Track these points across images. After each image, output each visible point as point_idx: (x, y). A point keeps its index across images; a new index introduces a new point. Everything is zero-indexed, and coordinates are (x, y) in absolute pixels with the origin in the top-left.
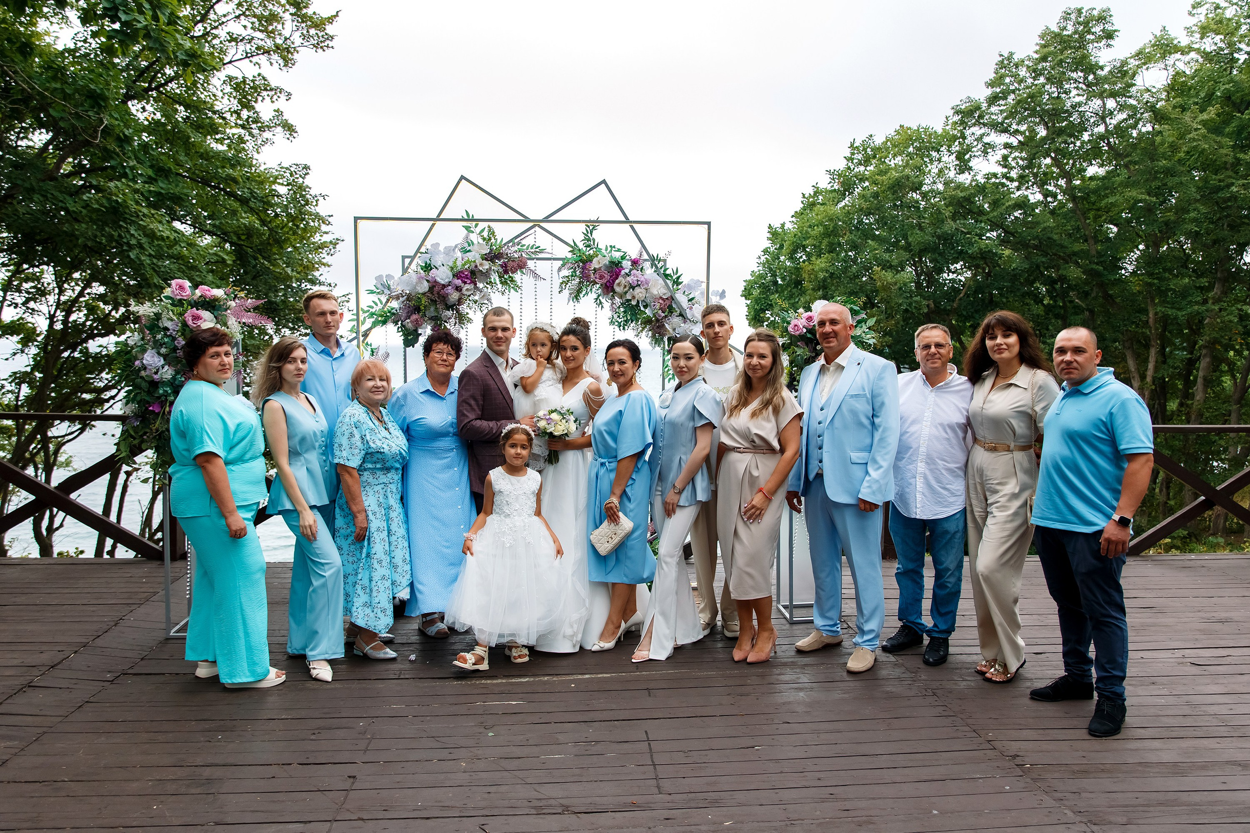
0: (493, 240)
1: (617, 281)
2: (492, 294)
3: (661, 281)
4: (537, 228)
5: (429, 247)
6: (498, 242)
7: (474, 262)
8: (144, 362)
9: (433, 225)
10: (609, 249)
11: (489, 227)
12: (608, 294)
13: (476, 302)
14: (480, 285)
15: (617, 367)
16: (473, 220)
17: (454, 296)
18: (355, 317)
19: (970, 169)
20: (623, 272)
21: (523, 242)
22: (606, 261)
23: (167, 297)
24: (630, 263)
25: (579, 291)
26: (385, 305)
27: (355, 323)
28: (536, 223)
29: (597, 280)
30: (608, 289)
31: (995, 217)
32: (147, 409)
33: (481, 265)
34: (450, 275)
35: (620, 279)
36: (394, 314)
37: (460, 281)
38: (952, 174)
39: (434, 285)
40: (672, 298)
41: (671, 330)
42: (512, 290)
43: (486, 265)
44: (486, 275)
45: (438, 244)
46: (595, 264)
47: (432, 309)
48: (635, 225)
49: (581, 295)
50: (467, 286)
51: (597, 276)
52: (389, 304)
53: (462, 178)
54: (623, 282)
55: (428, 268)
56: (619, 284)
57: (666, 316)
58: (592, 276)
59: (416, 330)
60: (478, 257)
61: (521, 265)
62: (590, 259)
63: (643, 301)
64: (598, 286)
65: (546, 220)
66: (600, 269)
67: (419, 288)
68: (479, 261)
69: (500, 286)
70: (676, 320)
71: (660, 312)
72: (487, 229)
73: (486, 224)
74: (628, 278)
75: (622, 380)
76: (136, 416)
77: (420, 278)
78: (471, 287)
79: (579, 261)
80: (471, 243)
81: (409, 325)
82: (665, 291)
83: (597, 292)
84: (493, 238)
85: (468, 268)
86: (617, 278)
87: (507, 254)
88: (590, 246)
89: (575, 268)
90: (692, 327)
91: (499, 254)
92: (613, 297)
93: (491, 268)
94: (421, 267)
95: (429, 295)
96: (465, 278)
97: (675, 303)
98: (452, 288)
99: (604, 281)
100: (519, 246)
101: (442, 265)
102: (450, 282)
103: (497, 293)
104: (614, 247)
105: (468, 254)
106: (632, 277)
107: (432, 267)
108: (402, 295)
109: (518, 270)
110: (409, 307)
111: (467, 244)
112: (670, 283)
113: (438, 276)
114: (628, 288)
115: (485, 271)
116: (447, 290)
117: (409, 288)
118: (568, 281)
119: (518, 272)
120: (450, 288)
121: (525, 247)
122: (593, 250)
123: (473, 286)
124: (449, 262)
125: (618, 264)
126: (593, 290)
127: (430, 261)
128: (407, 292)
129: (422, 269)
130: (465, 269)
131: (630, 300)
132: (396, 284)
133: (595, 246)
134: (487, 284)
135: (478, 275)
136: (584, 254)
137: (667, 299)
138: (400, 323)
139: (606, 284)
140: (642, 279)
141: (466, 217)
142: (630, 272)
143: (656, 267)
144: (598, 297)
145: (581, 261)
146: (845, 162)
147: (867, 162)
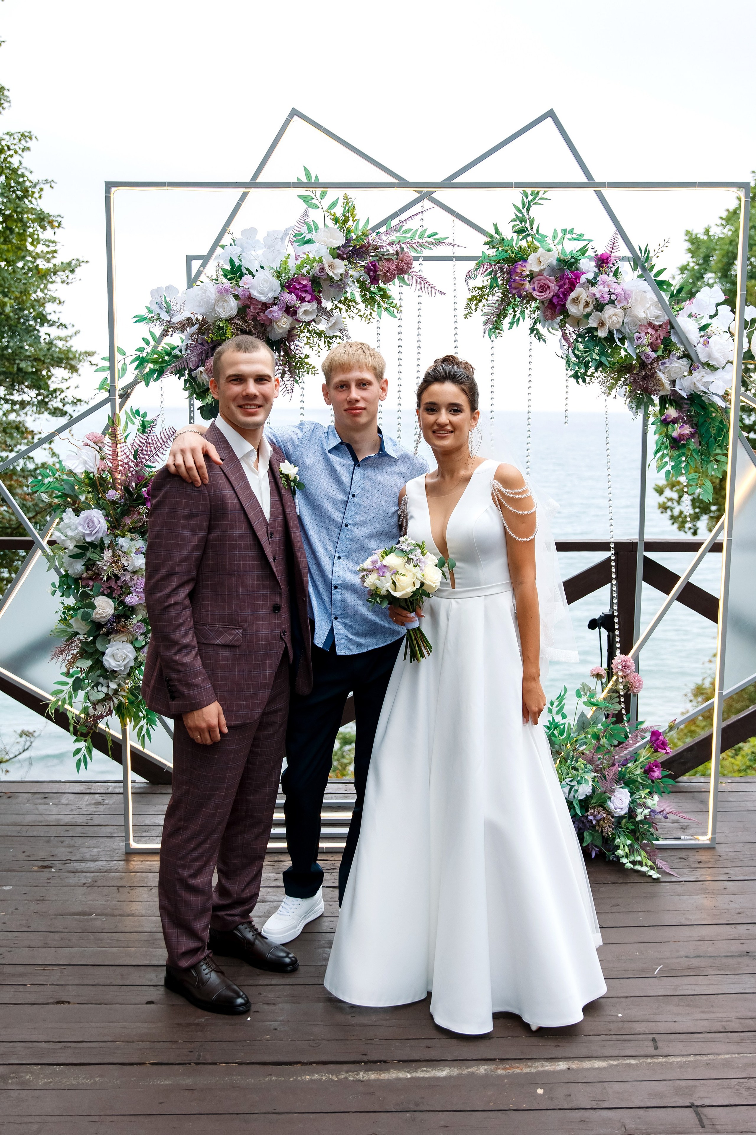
0: (350, 223)
1: (573, 295)
2: (348, 321)
3: (651, 295)
4: (426, 203)
5: (238, 235)
6: (361, 225)
7: (320, 261)
9: (244, 195)
10: (560, 235)
11: (346, 197)
12: (553, 318)
13: (320, 334)
14: (328, 305)
16: (318, 185)
17: (284, 323)
18: (107, 364)
20: (583, 279)
21: (405, 226)
22: (552, 259)
24: (593, 264)
25: (504, 313)
26: (158, 341)
27: (106, 374)
28: (425, 192)
29: (535, 294)
30: (555, 310)
33: (331, 266)
34: (276, 284)
35: (579, 291)
36: (176, 357)
37: (293, 296)
39: (247, 305)
40: (671, 325)
41: (667, 384)
42: (384, 314)
43: (340, 267)
44: (337, 285)
45: (253, 231)
46: (532, 265)
48: (606, 192)
49: (506, 322)
50: (306, 306)
51: (536, 286)
52: (167, 339)
53: (294, 113)
54: (584, 295)
55: (235, 272)
56: (576, 301)
57: (658, 359)
58: (528, 286)
60: (325, 252)
61: (401, 268)
62: (521, 257)
63: (618, 331)
64: (534, 304)
65: (449, 183)
66: (540, 273)
67: (220, 310)
68: (327, 260)
69: (362, 306)
70: (677, 364)
71: (648, 350)
72: (341, 201)
73: (340, 193)
74: (593, 290)
77: (222, 292)
78: (312, 306)
79: (503, 260)
80: (312, 228)
81: (205, 376)
82: (659, 313)
83: (533, 316)
84: (351, 219)
85: (308, 272)
86: (572, 289)
87: (376, 248)
88: (524, 231)
89: (496, 274)
90: (709, 377)
91: (362, 247)
92: (562, 325)
93: (347, 272)
94: (224, 270)
95: (238, 322)
96: (302, 291)
97: (676, 333)
98: (281, 308)
99: (549, 294)
100: (397, 234)
101: (262, 268)
102: (275, 298)
103: (357, 318)
104: (571, 232)
105: (307, 248)
106: (601, 287)
107: (244, 271)
108: (189, 322)
109: (395, 277)
110: (202, 344)
111: (305, 230)
112: (666, 298)
113: (254, 288)
114: (591, 307)
115: (336, 278)
116: (271, 312)
117: (203, 310)
118: (482, 296)
119: (396, 280)
120: (276, 308)
121: (409, 235)
122: (529, 239)
123: (316, 306)
124: (274, 261)
125: (573, 263)
126: (527, 312)
127: (241, 261)
128: (200, 317)
129: (225, 276)
130: (303, 275)
131: (596, 329)
132: (180, 302)
133: (535, 229)
134: (340, 302)
135: (325, 285)
136: (513, 247)
137: (660, 326)
138: (187, 372)
139: (551, 301)
140: (618, 290)
141: (305, 180)
142: (595, 278)
143: (644, 269)
144: (535, 324)
145: (506, 261)
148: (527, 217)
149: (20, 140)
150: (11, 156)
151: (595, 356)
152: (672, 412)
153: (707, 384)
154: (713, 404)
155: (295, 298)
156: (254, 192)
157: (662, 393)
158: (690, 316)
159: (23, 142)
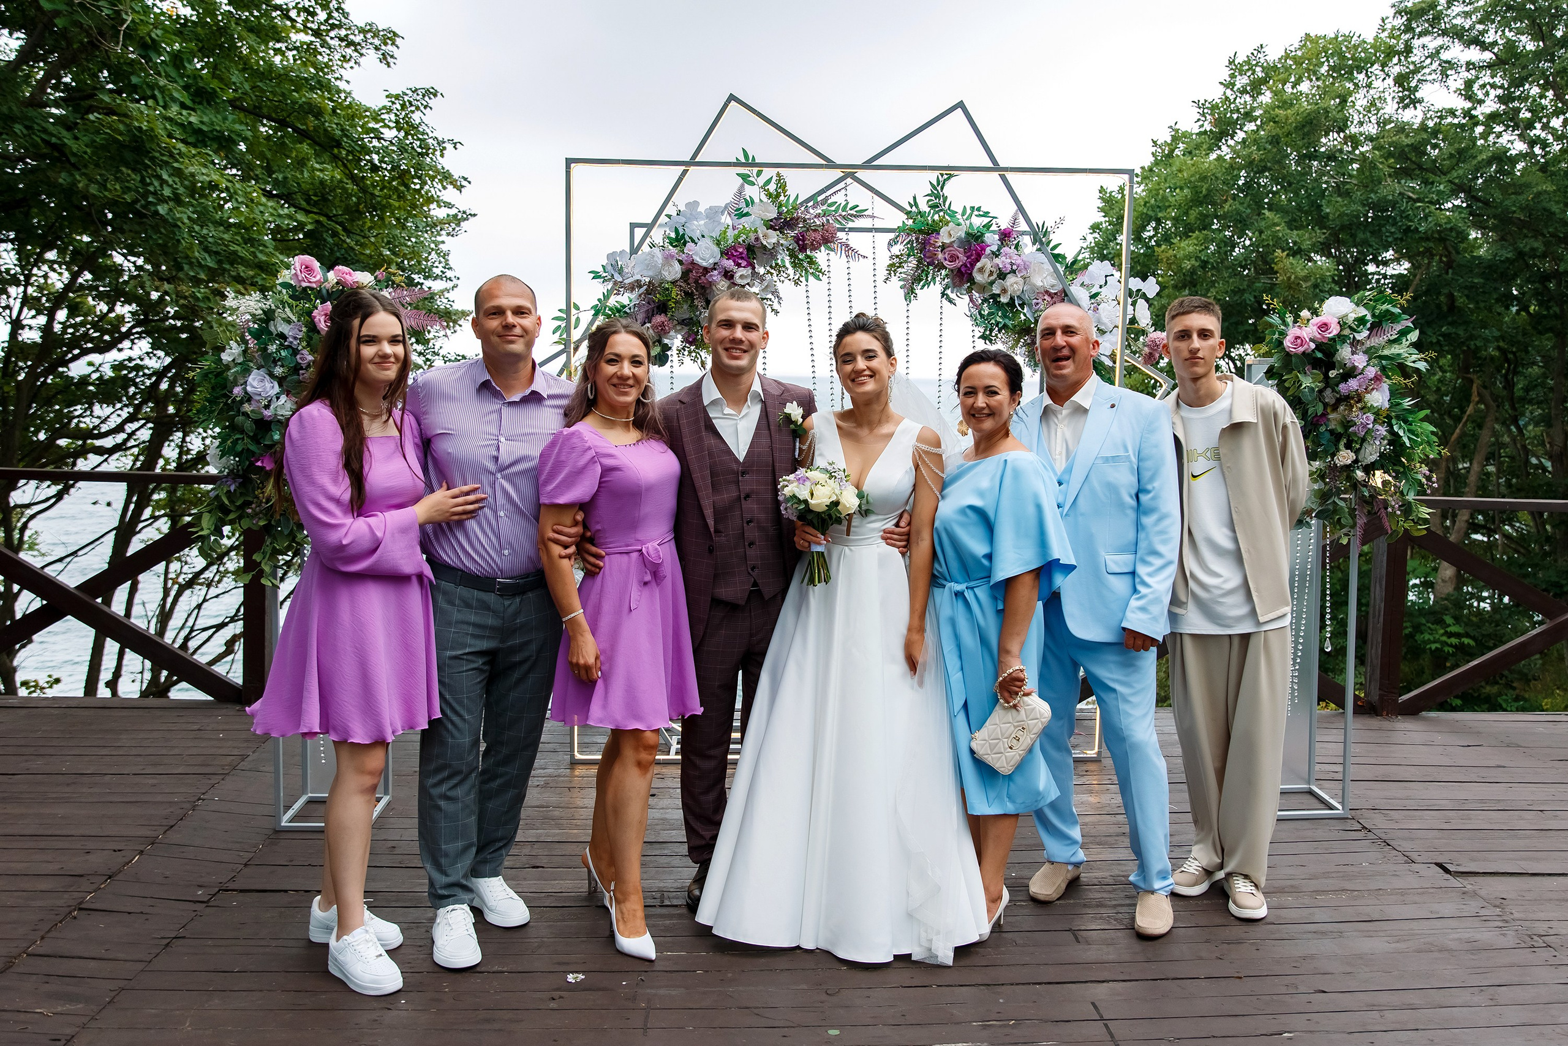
0: (782, 198)
1: (979, 265)
2: (778, 283)
3: (1048, 266)
4: (849, 180)
5: (679, 206)
6: (791, 201)
7: (756, 231)
8: (249, 389)
9: (685, 172)
10: (969, 211)
11: (778, 174)
12: (961, 285)
14: (761, 271)
15: (981, 401)
16: (754, 164)
19: (1420, 101)
20: (988, 251)
21: (831, 200)
22: (961, 232)
23: (286, 285)
24: (997, 237)
25: (917, 279)
28: (850, 172)
29: (946, 263)
30: (962, 278)
31: (1458, 177)
32: (252, 464)
33: (765, 236)
34: (716, 252)
35: (984, 261)
37: (731, 262)
38: (1390, 108)
39: (690, 269)
40: (1064, 293)
42: (811, 278)
43: (772, 238)
44: (769, 253)
45: (696, 204)
46: (944, 238)
47: (686, 306)
48: (1010, 176)
49: (918, 288)
50: (741, 271)
51: (947, 256)
52: (616, 297)
53: (732, 98)
54: (988, 265)
55: (680, 240)
56: (981, 270)
58: (940, 256)
59: (660, 341)
60: (760, 224)
61: (827, 240)
62: (933, 230)
63: (1018, 297)
64: (943, 272)
65: (868, 165)
66: (951, 245)
67: (666, 274)
68: (761, 230)
69: (791, 271)
72: (775, 178)
73: (773, 172)
74: (997, 261)
75: (988, 424)
76: (233, 474)
77: (668, 258)
78: (747, 271)
79: (919, 231)
80: (750, 203)
81: (651, 331)
82: (1054, 282)
83: (943, 282)
84: (783, 194)
85: (744, 241)
86: (978, 260)
87: (805, 220)
88: (937, 207)
89: (912, 243)
91: (792, 219)
92: (969, 291)
93: (778, 242)
94: (669, 238)
95: (682, 284)
96: (738, 258)
98: (720, 273)
99: (957, 264)
100: (824, 207)
101: (703, 236)
102: (715, 264)
103: (786, 281)
105: (744, 219)
106: (1004, 258)
107: (687, 239)
108: (638, 284)
109: (819, 246)
110: (649, 304)
111: (742, 204)
112: (1061, 269)
113: (697, 254)
114: (995, 276)
115: (769, 247)
116: (711, 275)
117: (651, 273)
118: (900, 264)
119: (823, 248)
120: (715, 272)
121: (833, 208)
122: (941, 214)
123: (750, 271)
124: (714, 231)
125: (979, 237)
126: (938, 279)
127: (684, 229)
128: (647, 280)
129: (671, 244)
130: (740, 244)
131: (999, 295)
132: (628, 266)
133: (947, 206)
134: (771, 267)
135: (758, 254)
136: (927, 219)
137: (1054, 293)
139: (959, 269)
140: (1019, 262)
141: (743, 160)
142: (998, 250)
143: (1041, 243)
144: (945, 289)
145: (921, 231)
146: (1222, 89)
147: (1255, 88)
148: (941, 193)
151: (998, 319)
155: (732, 264)
156: (692, 169)
158: (1082, 285)
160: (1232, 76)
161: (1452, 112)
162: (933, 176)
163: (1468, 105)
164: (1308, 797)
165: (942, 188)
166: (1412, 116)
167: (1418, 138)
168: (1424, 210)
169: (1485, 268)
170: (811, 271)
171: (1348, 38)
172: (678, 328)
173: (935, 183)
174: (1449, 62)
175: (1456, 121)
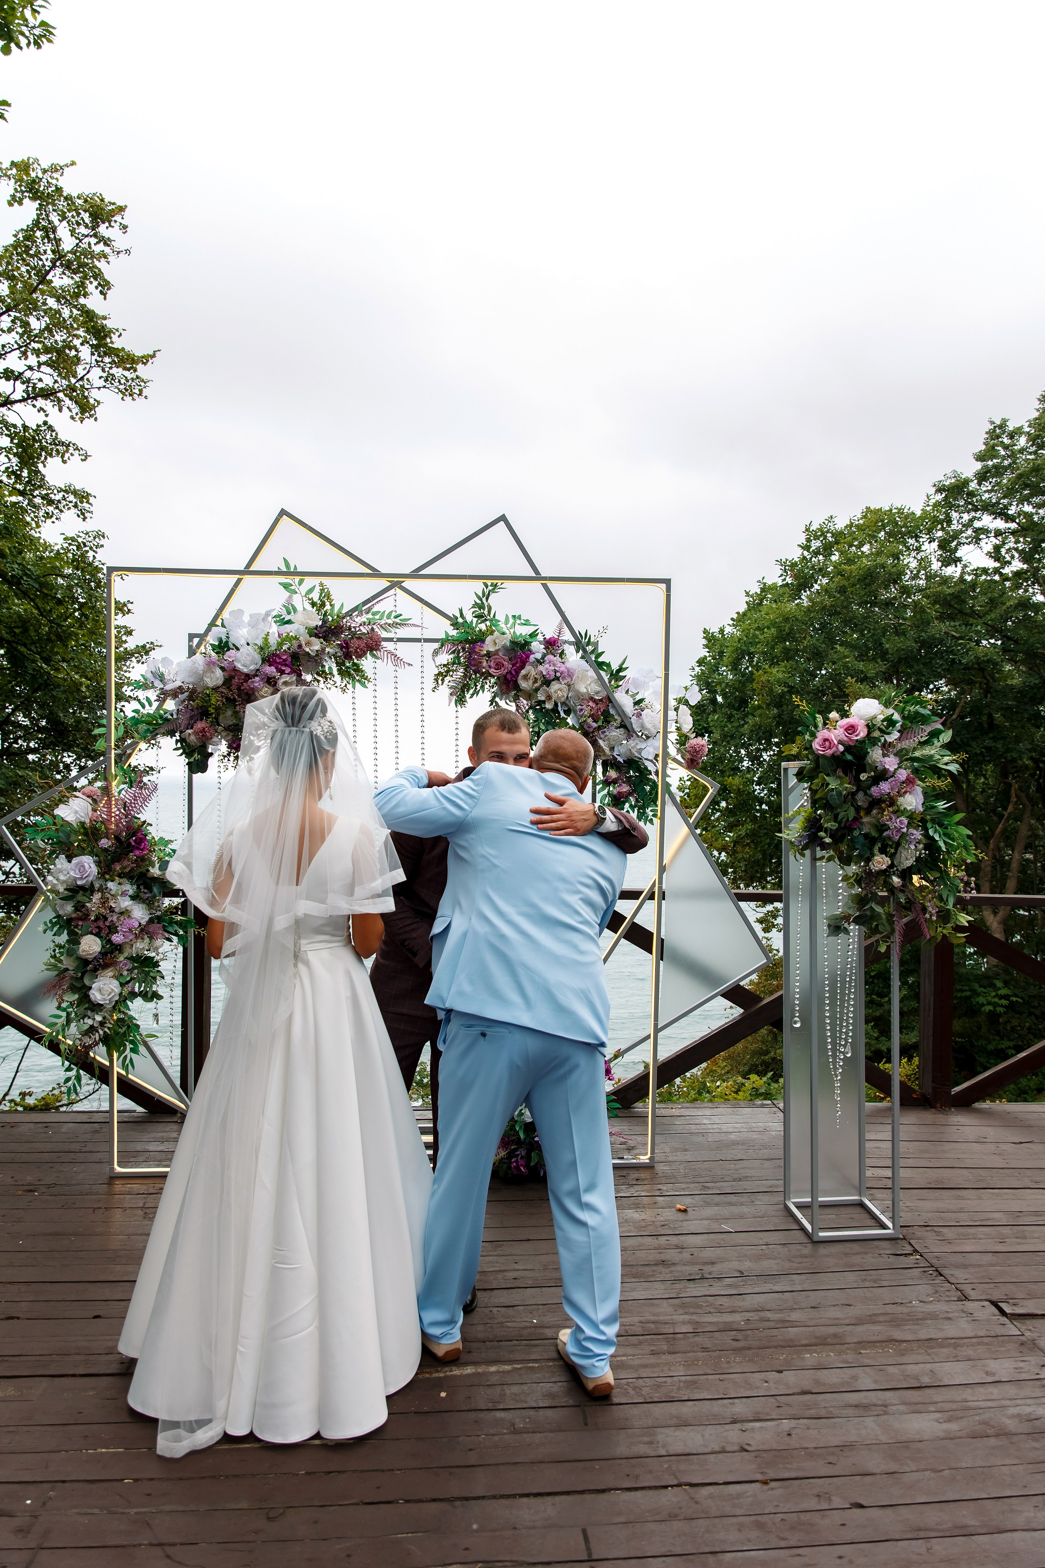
0: (328, 607)
1: (523, 672)
3: (591, 673)
4: (395, 590)
5: (229, 618)
6: (337, 609)
7: (299, 638)
9: (239, 581)
10: (511, 621)
11: (321, 584)
12: (508, 692)
14: (307, 677)
16: (296, 573)
19: (959, 560)
20: (532, 658)
21: (375, 609)
22: (506, 641)
24: (542, 646)
25: (464, 689)
28: (396, 581)
29: (492, 671)
30: (509, 685)
31: (991, 620)
33: (308, 644)
34: (258, 658)
35: (528, 669)
36: (169, 721)
37: (273, 669)
38: (936, 565)
39: (232, 675)
40: (609, 700)
41: (607, 750)
42: (357, 684)
43: (316, 645)
44: (316, 660)
45: (243, 612)
46: (489, 646)
47: (229, 713)
48: (551, 585)
49: (468, 696)
50: (286, 678)
51: (492, 664)
52: (162, 705)
53: (284, 513)
54: (533, 673)
55: (223, 648)
56: (526, 677)
57: (599, 728)
58: (485, 664)
59: (204, 747)
60: (303, 630)
61: (373, 646)
62: (480, 638)
63: (563, 704)
64: (493, 680)
65: (413, 575)
66: (496, 653)
67: (208, 680)
68: (305, 638)
69: (337, 678)
70: (614, 733)
71: (590, 720)
72: (318, 589)
73: (315, 581)
74: (540, 668)
77: (210, 664)
78: (292, 678)
79: (465, 641)
80: (292, 610)
81: (193, 737)
82: (598, 689)
83: (492, 690)
84: (327, 603)
85: (289, 649)
86: (523, 667)
87: (350, 629)
88: (482, 617)
89: (459, 652)
90: (641, 745)
91: (336, 627)
92: (516, 698)
93: (323, 650)
94: (215, 646)
95: (224, 690)
96: (282, 665)
97: (614, 707)
98: (262, 679)
99: (503, 671)
100: (370, 616)
101: (248, 644)
102: (258, 670)
103: (333, 688)
104: (519, 617)
105: (287, 627)
106: (547, 666)
107: (231, 646)
108: (181, 690)
109: (365, 653)
110: (192, 710)
111: (284, 612)
112: (606, 676)
113: (239, 661)
114: (540, 682)
115: (312, 654)
116: (253, 682)
117: (193, 680)
118: (448, 672)
119: (368, 656)
120: (257, 679)
122: (488, 623)
123: (295, 678)
124: (257, 638)
125: (524, 645)
126: (487, 686)
127: (228, 637)
128: (191, 687)
129: (213, 650)
130: (285, 651)
131: (544, 702)
132: (173, 672)
133: (492, 616)
134: (318, 674)
135: (303, 660)
136: (473, 629)
137: (601, 700)
138: (177, 734)
139: (505, 676)
140: (563, 669)
141: (284, 569)
142: (543, 658)
143: (585, 651)
144: (494, 697)
145: (467, 641)
146: (800, 551)
147: (827, 550)
148: (486, 604)
149: (95, 538)
150: (87, 552)
152: (613, 774)
153: (640, 751)
154: (646, 768)
155: (275, 670)
156: (246, 579)
157: (604, 758)
158: (626, 692)
159: (97, 540)
160: (808, 540)
161: (985, 571)
162: (478, 587)
163: (997, 565)
164: (859, 1210)
165: (487, 599)
166: (953, 571)
167: (957, 588)
168: (965, 646)
169: (1017, 693)
170: (357, 678)
171: (900, 511)
172: (224, 734)
173: (481, 595)
174: (980, 529)
175: (989, 578)
